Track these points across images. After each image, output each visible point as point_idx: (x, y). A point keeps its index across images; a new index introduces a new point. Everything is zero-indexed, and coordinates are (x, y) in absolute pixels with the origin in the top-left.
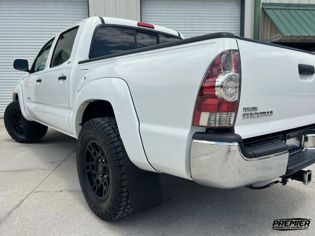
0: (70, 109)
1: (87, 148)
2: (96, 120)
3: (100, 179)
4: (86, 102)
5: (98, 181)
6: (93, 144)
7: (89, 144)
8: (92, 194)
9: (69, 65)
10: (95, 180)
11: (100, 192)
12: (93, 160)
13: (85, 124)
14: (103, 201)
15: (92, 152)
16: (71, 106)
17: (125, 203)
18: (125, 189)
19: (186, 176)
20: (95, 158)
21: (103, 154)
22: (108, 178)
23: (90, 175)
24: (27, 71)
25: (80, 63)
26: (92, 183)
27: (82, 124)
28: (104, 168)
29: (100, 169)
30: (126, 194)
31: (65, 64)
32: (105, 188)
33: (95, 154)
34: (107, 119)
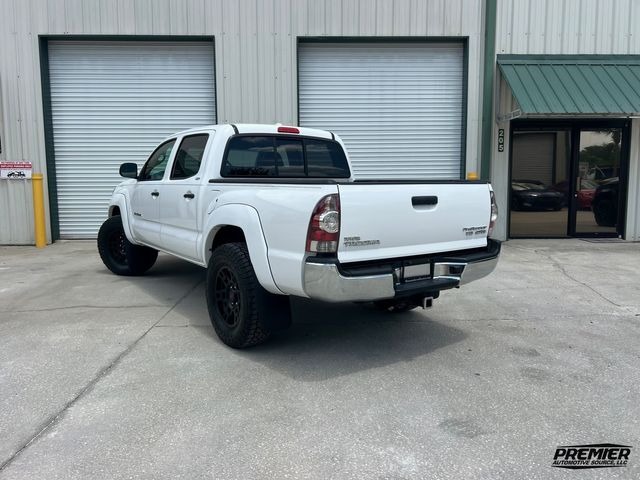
0: (198, 232)
1: (218, 275)
2: (228, 245)
3: (231, 307)
4: (218, 226)
5: (229, 310)
6: (225, 270)
7: (220, 270)
8: (222, 323)
9: (198, 182)
10: (225, 309)
11: (231, 320)
12: (224, 287)
13: (217, 249)
14: (234, 328)
15: (223, 279)
16: (199, 229)
17: (254, 327)
18: (255, 312)
19: (303, 294)
20: (226, 285)
21: (234, 280)
22: (239, 304)
23: (220, 303)
24: (136, 178)
25: (210, 181)
26: (222, 312)
27: (212, 250)
28: (235, 295)
29: (232, 296)
30: (256, 317)
31: (192, 179)
32: (236, 315)
33: (226, 281)
34: (239, 244)
